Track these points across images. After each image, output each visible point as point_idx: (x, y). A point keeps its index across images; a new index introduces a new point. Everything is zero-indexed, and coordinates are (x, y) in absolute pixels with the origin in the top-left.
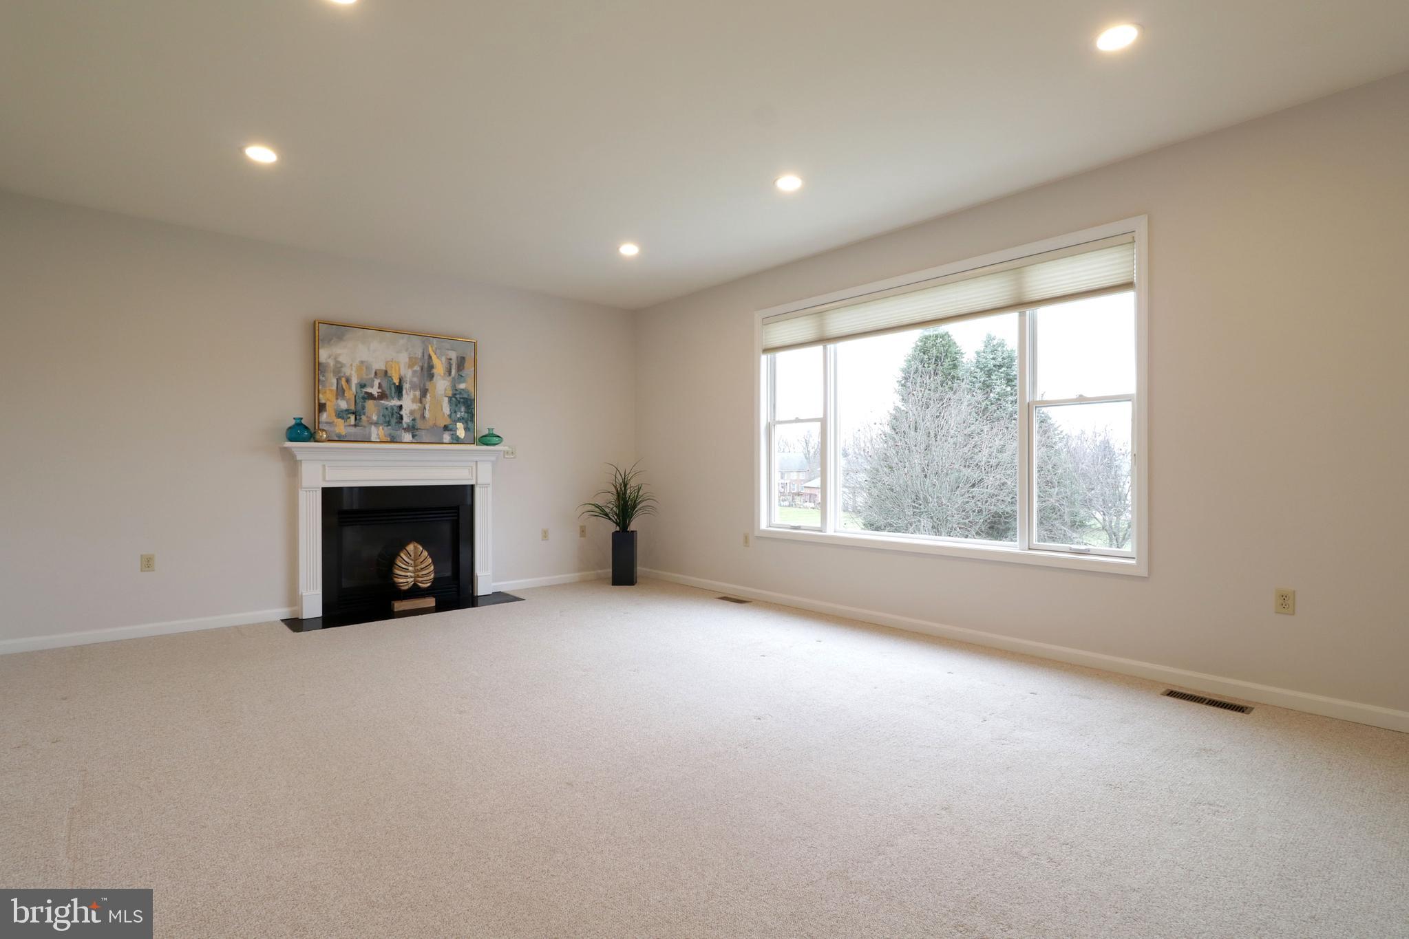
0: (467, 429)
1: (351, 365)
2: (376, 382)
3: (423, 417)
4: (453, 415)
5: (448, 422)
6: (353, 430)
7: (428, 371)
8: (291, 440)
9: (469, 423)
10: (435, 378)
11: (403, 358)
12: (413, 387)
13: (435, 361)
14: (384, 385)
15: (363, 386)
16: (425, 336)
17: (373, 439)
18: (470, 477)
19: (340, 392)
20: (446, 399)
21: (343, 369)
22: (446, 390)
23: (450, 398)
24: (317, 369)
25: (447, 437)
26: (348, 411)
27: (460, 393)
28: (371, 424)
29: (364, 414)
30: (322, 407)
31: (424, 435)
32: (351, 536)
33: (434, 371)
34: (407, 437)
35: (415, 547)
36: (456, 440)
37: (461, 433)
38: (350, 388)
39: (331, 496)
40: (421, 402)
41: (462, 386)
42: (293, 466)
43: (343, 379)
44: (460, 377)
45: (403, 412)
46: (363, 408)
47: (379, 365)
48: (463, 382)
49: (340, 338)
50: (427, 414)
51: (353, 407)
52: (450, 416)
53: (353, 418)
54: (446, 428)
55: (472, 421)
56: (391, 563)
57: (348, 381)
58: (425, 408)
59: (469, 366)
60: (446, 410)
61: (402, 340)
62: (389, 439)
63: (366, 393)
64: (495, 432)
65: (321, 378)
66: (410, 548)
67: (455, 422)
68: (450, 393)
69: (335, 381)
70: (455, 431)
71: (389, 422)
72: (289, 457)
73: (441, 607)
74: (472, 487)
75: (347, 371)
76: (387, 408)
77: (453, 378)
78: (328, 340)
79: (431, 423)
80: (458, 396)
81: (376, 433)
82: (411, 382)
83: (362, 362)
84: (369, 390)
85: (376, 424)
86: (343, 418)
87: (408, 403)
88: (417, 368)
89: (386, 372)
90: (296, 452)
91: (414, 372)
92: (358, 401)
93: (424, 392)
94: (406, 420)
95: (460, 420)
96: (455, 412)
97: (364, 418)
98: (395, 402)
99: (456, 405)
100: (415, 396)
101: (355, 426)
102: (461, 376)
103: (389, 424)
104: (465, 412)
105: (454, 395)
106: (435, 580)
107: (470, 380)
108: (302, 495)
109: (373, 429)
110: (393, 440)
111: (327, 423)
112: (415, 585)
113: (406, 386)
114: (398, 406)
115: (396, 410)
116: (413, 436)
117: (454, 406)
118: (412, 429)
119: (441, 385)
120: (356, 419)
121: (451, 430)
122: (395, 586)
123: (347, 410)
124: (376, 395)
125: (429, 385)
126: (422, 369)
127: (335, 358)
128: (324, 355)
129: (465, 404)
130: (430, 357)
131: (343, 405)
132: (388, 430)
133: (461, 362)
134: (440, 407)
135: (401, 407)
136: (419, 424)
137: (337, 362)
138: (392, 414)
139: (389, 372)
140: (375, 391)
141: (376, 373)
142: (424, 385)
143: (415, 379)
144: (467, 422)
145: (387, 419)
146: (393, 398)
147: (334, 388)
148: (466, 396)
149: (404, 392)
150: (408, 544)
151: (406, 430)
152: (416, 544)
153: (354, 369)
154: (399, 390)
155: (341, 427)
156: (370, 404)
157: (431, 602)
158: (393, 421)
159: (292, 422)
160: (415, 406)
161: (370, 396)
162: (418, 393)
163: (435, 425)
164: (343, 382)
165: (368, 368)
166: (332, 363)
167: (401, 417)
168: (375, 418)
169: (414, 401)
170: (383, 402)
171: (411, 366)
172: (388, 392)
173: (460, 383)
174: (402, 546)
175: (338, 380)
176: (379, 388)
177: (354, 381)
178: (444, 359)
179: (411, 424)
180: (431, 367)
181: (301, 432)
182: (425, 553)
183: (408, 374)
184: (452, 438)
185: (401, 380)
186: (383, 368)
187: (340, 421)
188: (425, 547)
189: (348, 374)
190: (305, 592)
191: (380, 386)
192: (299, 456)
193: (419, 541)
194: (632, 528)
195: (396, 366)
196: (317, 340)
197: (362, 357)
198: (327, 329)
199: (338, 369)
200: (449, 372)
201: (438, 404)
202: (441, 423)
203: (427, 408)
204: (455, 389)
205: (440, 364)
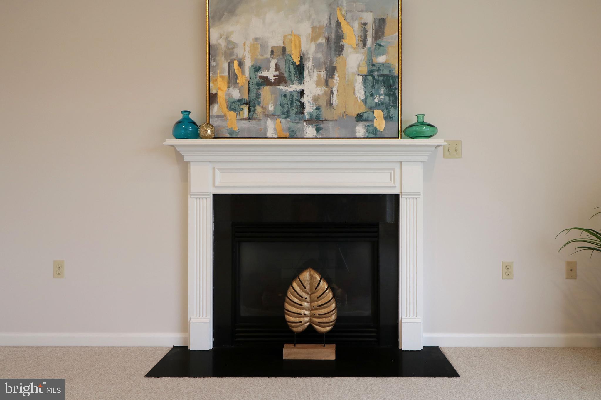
0: (388, 118)
1: (244, 45)
2: (273, 63)
3: (330, 104)
4: (369, 99)
5: (362, 109)
6: (245, 124)
7: (336, 43)
8: (176, 137)
9: (392, 109)
10: (344, 52)
11: (305, 29)
12: (317, 66)
13: (345, 28)
14: (282, 66)
15: (257, 69)
17: (269, 135)
18: (392, 184)
19: (232, 79)
20: (360, 79)
21: (236, 50)
22: (359, 66)
23: (365, 77)
24: (208, 53)
25: (360, 130)
26: (241, 102)
27: (379, 69)
28: (267, 116)
29: (259, 104)
30: (212, 98)
31: (330, 128)
33: (345, 42)
34: (310, 131)
35: (311, 277)
36: (374, 134)
37: (380, 124)
38: (243, 73)
40: (327, 85)
41: (381, 59)
42: (182, 169)
43: (236, 63)
44: (379, 47)
45: (305, 100)
46: (258, 96)
47: (276, 42)
48: (383, 54)
49: (232, 12)
50: (335, 100)
51: (246, 97)
52: (365, 101)
53: (246, 109)
54: (359, 118)
55: (395, 106)
57: (241, 64)
58: (332, 92)
59: (390, 31)
60: (360, 93)
61: (304, 6)
62: (288, 135)
63: (261, 77)
64: (427, 120)
65: (212, 63)
66: (305, 276)
67: (372, 109)
68: (365, 70)
69: (226, 65)
70: (372, 121)
71: (288, 112)
75: (239, 52)
76: (285, 96)
77: (369, 49)
79: (340, 111)
80: (375, 73)
81: (273, 126)
82: (314, 59)
83: (256, 39)
84: (264, 74)
85: (273, 115)
86: (235, 110)
87: (311, 87)
88: (322, 40)
89: (284, 49)
90: (183, 151)
91: (319, 45)
92: (252, 88)
93: (331, 71)
94: (309, 109)
95: (378, 105)
96: (372, 95)
97: (259, 109)
98: (295, 87)
99: (374, 86)
100: (319, 77)
101: (249, 119)
102: (380, 45)
103: (287, 115)
104: (386, 95)
105: (370, 72)
107: (393, 51)
109: (269, 121)
110: (292, 135)
111: (218, 117)
112: (310, 327)
113: (309, 65)
114: (298, 92)
115: (296, 96)
116: (317, 130)
117: (370, 89)
118: (316, 120)
119: (354, 60)
120: (249, 111)
121: (366, 120)
123: (239, 100)
124: (272, 78)
125: (337, 61)
126: (329, 40)
127: (227, 38)
128: (215, 34)
129: (385, 83)
130: (338, 24)
131: (236, 94)
132: (285, 123)
133: (380, 26)
134: (352, 89)
135: (302, 93)
136: (325, 114)
137: (229, 42)
138: (292, 103)
139: (288, 49)
140: (271, 74)
141: (272, 52)
142: (331, 62)
143: (320, 56)
144: (387, 109)
145: (286, 109)
146: (292, 82)
147: (226, 74)
148: (386, 72)
149: (306, 73)
150: (303, 271)
151: (309, 122)
152: (313, 272)
153: (247, 49)
154: (300, 71)
155: (234, 121)
156: (266, 91)
157: (330, 353)
158: (293, 111)
159: (180, 117)
160: (320, 91)
161: (266, 81)
162: (323, 73)
163: (345, 114)
164: (236, 66)
165: (264, 46)
166: (223, 44)
167: (303, 106)
168: (271, 108)
169: (318, 84)
170: (280, 87)
171: (314, 39)
172: (286, 75)
173: (379, 54)
175: (230, 64)
176: (276, 70)
177: (248, 64)
178: (356, 24)
179: (314, 115)
180: (340, 37)
181: (186, 128)
182: (324, 285)
183: (311, 49)
184: (368, 131)
185: (302, 58)
186: (281, 44)
187: (232, 114)
188: (324, 277)
189: (240, 56)
190: (193, 318)
191: (277, 68)
192: (186, 158)
193: (316, 270)
195: (296, 37)
196: (209, 19)
197: (257, 33)
198: (218, 5)
199: (230, 52)
200: (364, 42)
201: (349, 86)
202: (354, 111)
203: (335, 92)
204: (371, 63)
205: (353, 29)
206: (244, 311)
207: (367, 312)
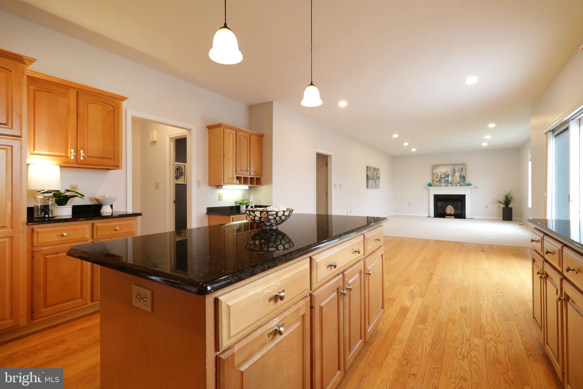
0: (463, 183)
2: (444, 175)
3: (453, 181)
5: (459, 181)
7: (454, 172)
8: (428, 186)
11: (449, 170)
12: (451, 175)
14: (445, 175)
15: (441, 176)
16: (454, 165)
18: (464, 193)
19: (437, 178)
20: (458, 177)
24: (433, 174)
25: (459, 185)
26: (438, 181)
30: (433, 180)
31: (453, 185)
32: (440, 204)
33: (456, 172)
34: (450, 185)
35: (450, 206)
36: (461, 185)
37: (462, 184)
38: (439, 177)
39: (435, 196)
40: (453, 178)
41: (462, 174)
44: (462, 172)
45: (449, 180)
46: (441, 180)
47: (444, 172)
48: (463, 173)
49: (437, 168)
50: (454, 180)
51: (439, 180)
52: (459, 180)
53: (439, 182)
54: (458, 183)
56: (445, 209)
57: (438, 175)
58: (453, 179)
59: (464, 170)
60: (458, 179)
61: (449, 167)
64: (470, 183)
66: (449, 206)
67: (461, 181)
68: (459, 176)
69: (436, 176)
72: (428, 189)
73: (455, 218)
74: (465, 195)
78: (435, 169)
79: (455, 182)
81: (443, 185)
83: (441, 172)
84: (442, 177)
85: (443, 183)
87: (450, 179)
88: (452, 171)
89: (445, 173)
91: (451, 172)
93: (453, 176)
94: (450, 182)
97: (441, 182)
98: (447, 179)
101: (440, 183)
103: (446, 183)
105: (460, 176)
106: (454, 213)
108: (430, 196)
110: (447, 186)
111: (435, 183)
112: (450, 213)
113: (449, 175)
116: (451, 185)
118: (451, 183)
119: (457, 174)
122: (446, 213)
125: (454, 174)
126: (453, 171)
128: (434, 171)
129: (463, 178)
130: (455, 169)
131: (437, 180)
132: (446, 184)
133: (462, 169)
135: (448, 179)
136: (452, 182)
137: (436, 172)
147: (436, 177)
149: (449, 176)
150: (449, 205)
151: (450, 183)
152: (451, 206)
154: (448, 176)
157: (454, 217)
158: (447, 182)
159: (429, 183)
160: (451, 179)
161: (442, 178)
162: (452, 176)
164: (437, 176)
166: (435, 173)
167: (449, 181)
168: (443, 182)
169: (451, 178)
170: (445, 179)
171: (450, 171)
172: (446, 177)
174: (447, 206)
175: (437, 175)
177: (439, 175)
180: (455, 171)
181: (430, 185)
182: (452, 207)
183: (450, 173)
185: (448, 174)
186: (445, 172)
187: (437, 183)
188: (452, 206)
189: (438, 174)
191: (444, 176)
192: (430, 189)
194: (509, 206)
195: (447, 172)
196: (433, 169)
197: (441, 171)
198: (435, 167)
199: (436, 173)
200: (459, 171)
201: (456, 178)
202: (457, 182)
203: (454, 179)
204: (460, 175)
205: (457, 170)
206: (439, 212)
207: (460, 213)
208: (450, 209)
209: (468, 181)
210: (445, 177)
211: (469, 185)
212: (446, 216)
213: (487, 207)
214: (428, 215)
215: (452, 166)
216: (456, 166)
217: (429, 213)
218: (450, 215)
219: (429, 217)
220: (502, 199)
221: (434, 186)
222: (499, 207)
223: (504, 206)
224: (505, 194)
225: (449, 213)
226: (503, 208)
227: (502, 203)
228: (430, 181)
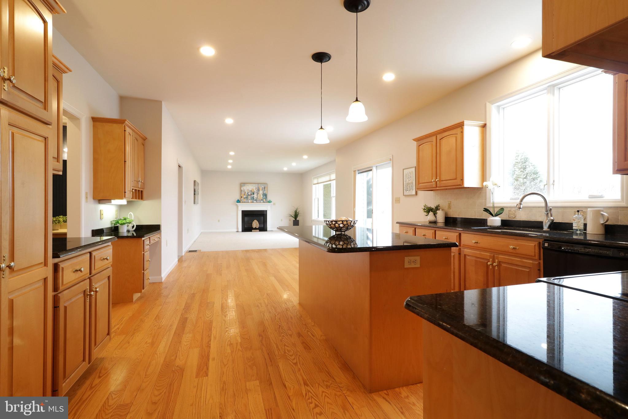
0: (266, 200)
1: (246, 190)
2: (250, 192)
3: (258, 198)
5: (262, 199)
6: (246, 201)
7: (259, 190)
8: (237, 203)
11: (254, 188)
12: (256, 193)
13: (260, 188)
15: (248, 193)
16: (258, 184)
18: (266, 209)
19: (244, 194)
20: (262, 195)
24: (241, 191)
25: (262, 202)
26: (246, 198)
30: (242, 197)
31: (258, 201)
32: (246, 219)
34: (255, 202)
36: (264, 202)
37: (265, 201)
38: (246, 194)
39: (243, 212)
41: (265, 192)
42: (237, 206)
46: (248, 197)
49: (244, 185)
54: (262, 200)
55: (267, 198)
56: (252, 223)
57: (246, 192)
59: (266, 188)
60: (262, 197)
61: (254, 185)
64: (271, 200)
66: (255, 221)
72: (237, 205)
73: (260, 231)
74: (267, 211)
77: (263, 191)
79: (259, 199)
81: (250, 201)
85: (250, 199)
87: (255, 196)
90: (238, 205)
93: (258, 194)
94: (255, 199)
95: (264, 198)
98: (253, 196)
103: (252, 199)
106: (259, 227)
107: (266, 191)
108: (239, 211)
109: (249, 200)
110: (253, 202)
111: (242, 200)
113: (255, 193)
118: (256, 200)
119: (261, 192)
122: (252, 227)
125: (259, 192)
128: (242, 188)
129: (265, 195)
131: (245, 197)
132: (252, 201)
133: (265, 188)
134: (261, 196)
136: (257, 199)
137: (244, 189)
140: (250, 194)
150: (255, 220)
151: (255, 200)
154: (254, 193)
155: (245, 200)
157: (258, 230)
158: (253, 199)
159: (237, 200)
160: (257, 196)
161: (249, 195)
165: (249, 190)
171: (256, 189)
174: (254, 221)
177: (247, 192)
178: (261, 187)
180: (259, 189)
181: (238, 201)
182: (257, 222)
183: (255, 191)
186: (251, 190)
190: (239, 227)
193: (256, 220)
194: (297, 219)
195: (253, 189)
196: (241, 186)
197: (248, 188)
198: (242, 184)
199: (244, 191)
204: (263, 193)
205: (261, 188)
206: (245, 227)
207: (263, 226)
208: (255, 224)
209: (269, 199)
210: (251, 195)
211: (270, 202)
212: (252, 230)
213: (282, 220)
214: (236, 230)
215: (257, 185)
216: (260, 184)
217: (238, 228)
218: (256, 229)
219: (238, 232)
220: (293, 214)
221: (242, 202)
222: (290, 220)
223: (294, 219)
224: (295, 209)
225: (255, 227)
226: (293, 220)
227: (292, 217)
228: (238, 197)
